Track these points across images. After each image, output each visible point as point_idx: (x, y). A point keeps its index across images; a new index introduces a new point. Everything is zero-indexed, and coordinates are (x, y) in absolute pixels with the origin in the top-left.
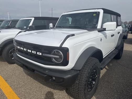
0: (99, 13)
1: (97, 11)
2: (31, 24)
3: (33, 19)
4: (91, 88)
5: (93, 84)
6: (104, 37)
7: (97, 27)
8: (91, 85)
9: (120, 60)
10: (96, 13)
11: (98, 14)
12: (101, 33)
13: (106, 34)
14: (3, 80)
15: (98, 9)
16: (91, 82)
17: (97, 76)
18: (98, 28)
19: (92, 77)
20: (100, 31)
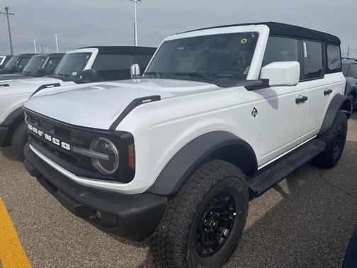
0: (257, 34)
1: (252, 31)
2: (88, 67)
3: (95, 52)
4: (216, 247)
5: (223, 236)
6: (268, 103)
7: (246, 75)
8: (215, 239)
9: (334, 170)
10: (247, 35)
11: (253, 38)
12: (257, 92)
13: (276, 96)
14: (4, 208)
15: (255, 24)
16: (217, 231)
17: (235, 214)
18: (248, 79)
19: (222, 216)
20: (252, 87)
